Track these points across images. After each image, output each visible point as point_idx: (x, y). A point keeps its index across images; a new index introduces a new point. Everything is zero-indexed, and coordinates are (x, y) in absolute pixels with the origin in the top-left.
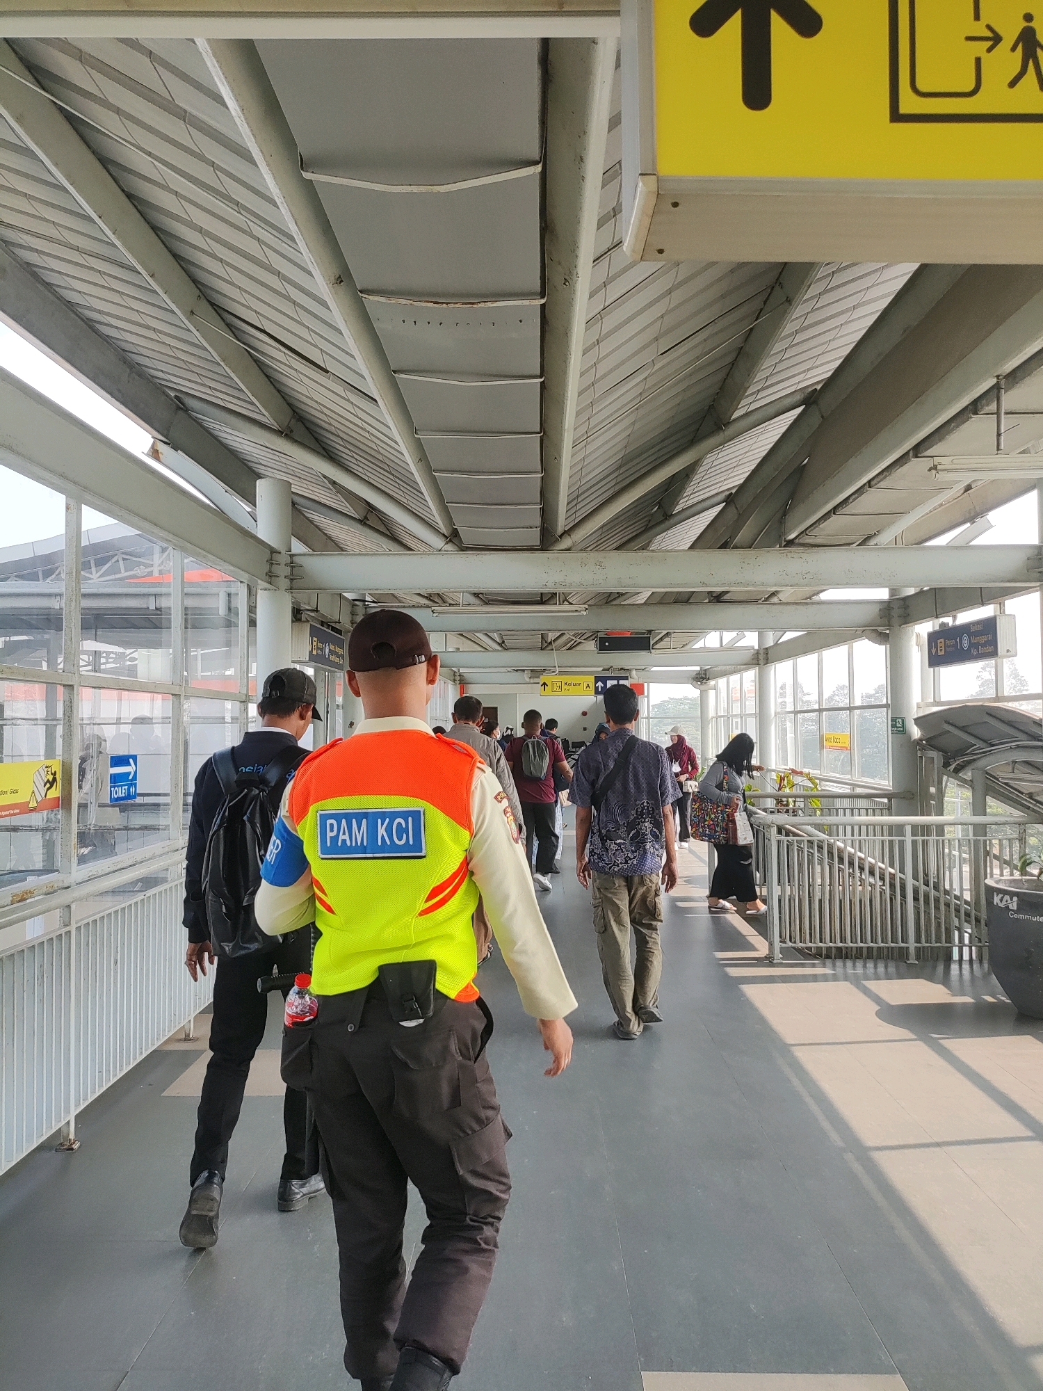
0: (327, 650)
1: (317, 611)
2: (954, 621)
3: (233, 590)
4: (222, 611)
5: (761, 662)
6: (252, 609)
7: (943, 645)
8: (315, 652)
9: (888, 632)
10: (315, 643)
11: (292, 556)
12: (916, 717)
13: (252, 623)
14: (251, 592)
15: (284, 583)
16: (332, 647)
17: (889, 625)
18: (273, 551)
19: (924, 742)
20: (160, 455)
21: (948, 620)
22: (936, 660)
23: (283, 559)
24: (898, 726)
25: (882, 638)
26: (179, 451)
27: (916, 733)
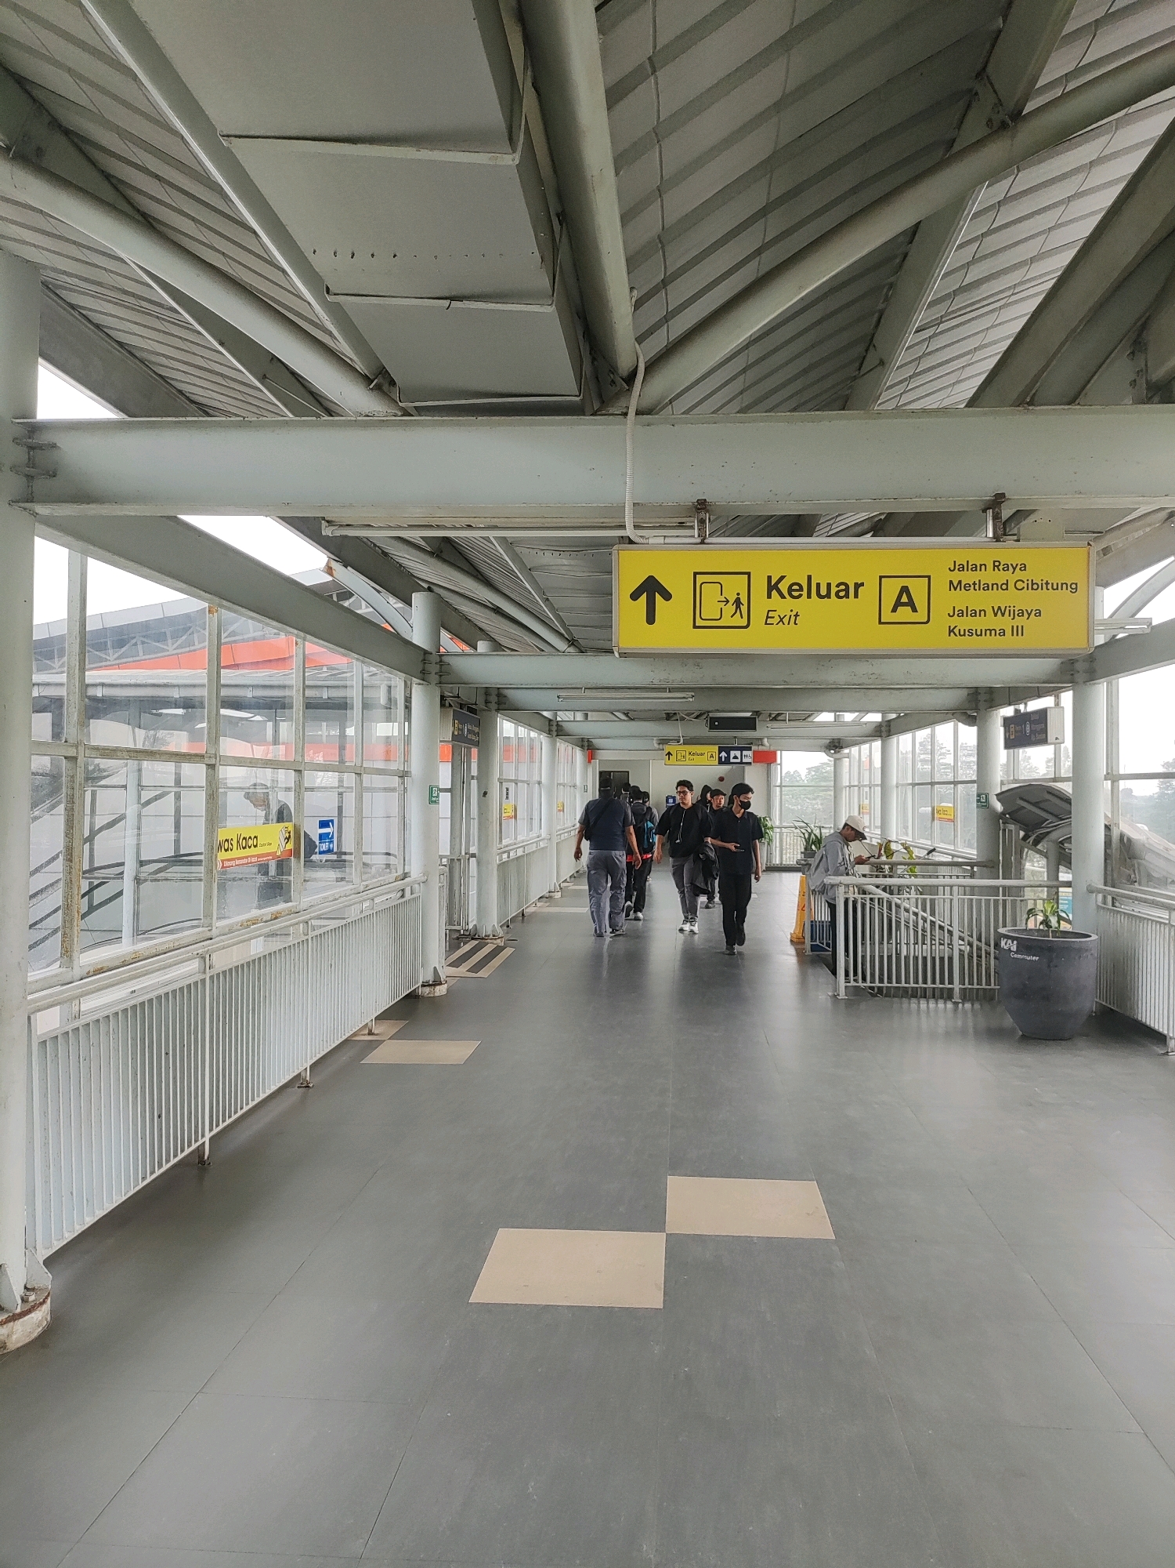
0: (466, 730)
1: (458, 697)
2: (1025, 707)
3: (393, 683)
4: (383, 701)
5: (884, 734)
6: (408, 700)
7: (1013, 730)
8: (456, 733)
9: (975, 714)
10: (456, 726)
11: (441, 656)
12: (999, 791)
13: (408, 707)
14: (408, 687)
15: (434, 678)
16: (470, 727)
17: (977, 709)
18: (426, 652)
19: (1007, 816)
20: (334, 571)
21: (1022, 707)
22: (1010, 744)
23: (434, 658)
24: (983, 801)
25: (970, 720)
26: (349, 568)
27: (999, 807)
